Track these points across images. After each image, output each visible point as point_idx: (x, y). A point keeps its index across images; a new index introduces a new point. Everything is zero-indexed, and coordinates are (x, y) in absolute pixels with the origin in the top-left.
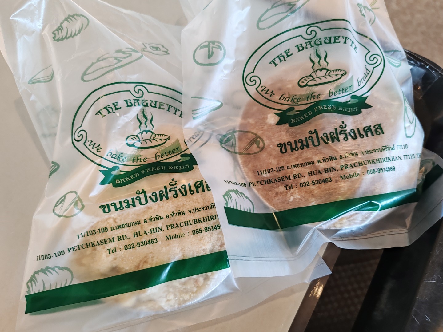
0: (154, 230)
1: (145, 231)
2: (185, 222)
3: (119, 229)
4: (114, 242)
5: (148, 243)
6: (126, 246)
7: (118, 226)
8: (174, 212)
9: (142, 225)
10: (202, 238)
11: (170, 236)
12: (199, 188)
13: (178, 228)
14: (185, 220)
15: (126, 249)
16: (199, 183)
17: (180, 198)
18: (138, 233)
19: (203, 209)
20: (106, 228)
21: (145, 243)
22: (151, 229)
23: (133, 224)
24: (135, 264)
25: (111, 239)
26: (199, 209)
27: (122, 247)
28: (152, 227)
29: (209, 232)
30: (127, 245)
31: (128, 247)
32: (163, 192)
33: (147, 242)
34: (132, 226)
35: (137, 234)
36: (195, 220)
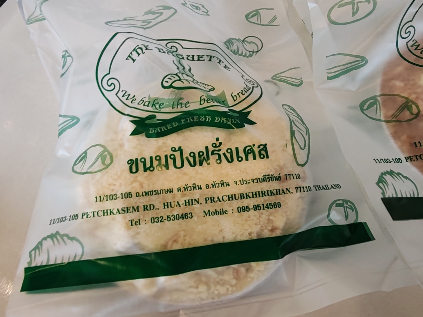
0: (189, 202)
1: (178, 202)
2: (229, 196)
3: (146, 195)
4: (138, 211)
5: (181, 218)
6: (153, 219)
7: (145, 192)
8: (215, 182)
9: (175, 195)
10: (249, 219)
11: (209, 211)
12: (249, 155)
13: (220, 203)
14: (230, 193)
15: (153, 222)
16: (249, 148)
17: (224, 165)
18: (169, 204)
19: (252, 181)
20: (130, 193)
21: (176, 218)
22: (185, 201)
23: (164, 191)
24: (163, 242)
25: (135, 207)
26: (247, 181)
27: (148, 219)
28: (187, 198)
29: (258, 211)
30: (155, 217)
31: (156, 220)
32: (203, 154)
33: (180, 216)
34: (163, 193)
35: (167, 205)
36: (242, 195)
